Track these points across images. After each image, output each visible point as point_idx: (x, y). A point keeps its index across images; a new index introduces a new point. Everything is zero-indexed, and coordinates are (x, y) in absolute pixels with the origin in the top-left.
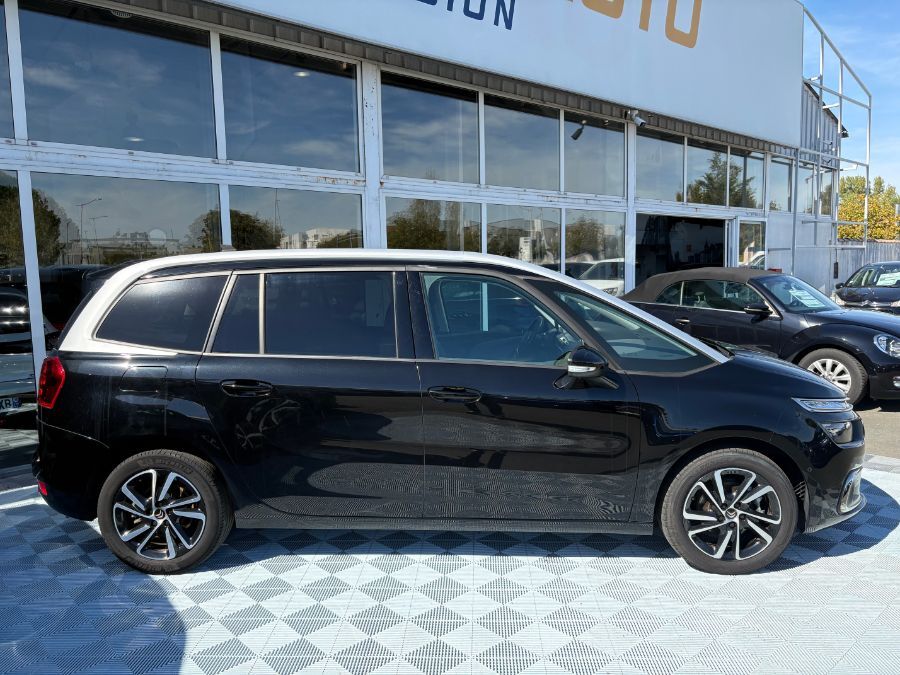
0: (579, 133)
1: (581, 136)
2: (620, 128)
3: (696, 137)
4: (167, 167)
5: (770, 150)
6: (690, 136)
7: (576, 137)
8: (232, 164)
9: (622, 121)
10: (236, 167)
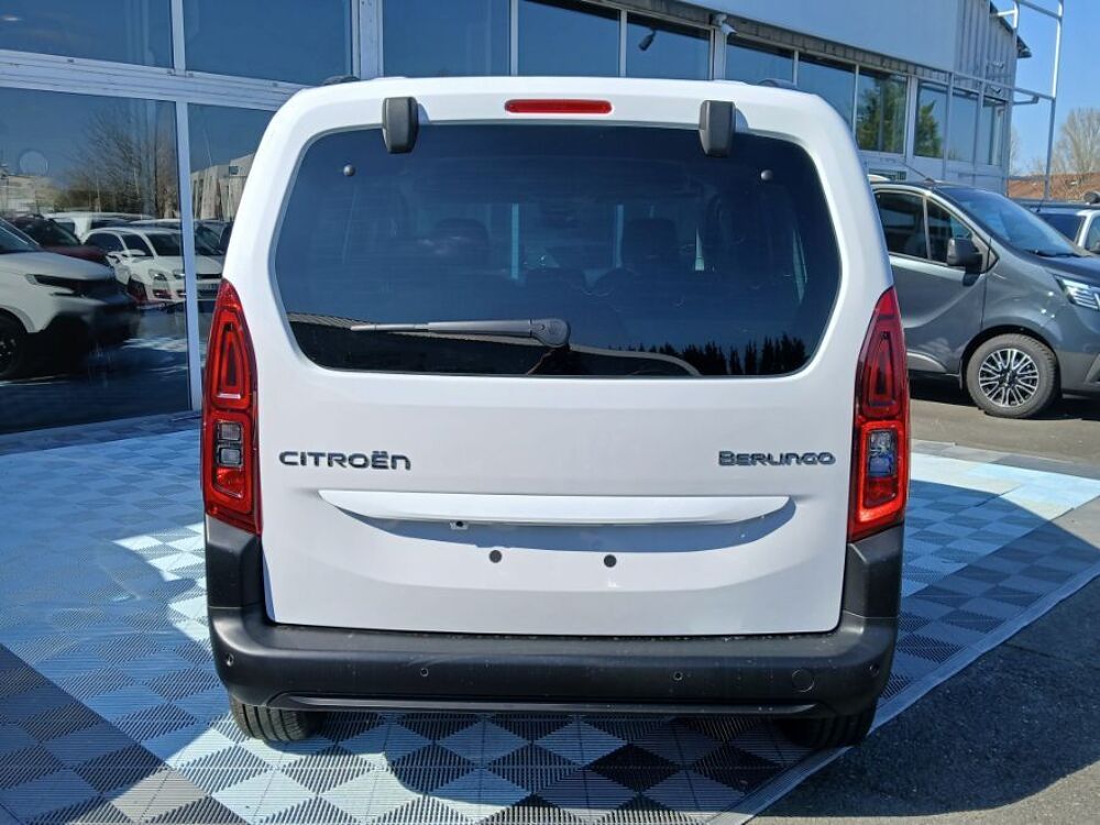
0: (650, 40)
1: (651, 46)
2: (704, 35)
3: (809, 52)
4: (114, 79)
5: (915, 73)
6: (802, 50)
7: (644, 47)
8: (191, 76)
9: (706, 27)
10: (198, 81)
